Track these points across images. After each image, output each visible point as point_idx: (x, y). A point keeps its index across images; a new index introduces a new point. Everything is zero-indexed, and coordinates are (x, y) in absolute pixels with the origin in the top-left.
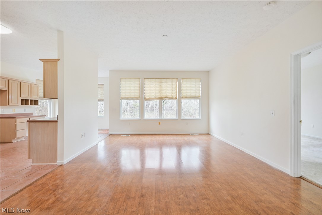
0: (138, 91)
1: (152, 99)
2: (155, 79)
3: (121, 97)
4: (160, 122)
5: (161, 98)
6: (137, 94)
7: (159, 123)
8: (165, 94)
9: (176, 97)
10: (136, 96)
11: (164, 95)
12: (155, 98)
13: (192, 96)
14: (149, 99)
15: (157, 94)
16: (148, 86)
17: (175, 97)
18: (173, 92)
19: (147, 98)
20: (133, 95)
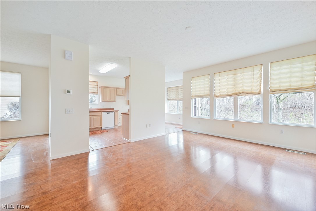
0: (208, 89)
1: (223, 96)
2: (227, 72)
3: (192, 96)
4: (233, 124)
5: (236, 95)
6: (207, 92)
7: (233, 126)
8: (241, 89)
9: (260, 91)
10: (205, 94)
11: (239, 90)
12: (228, 94)
13: (292, 87)
14: (220, 96)
15: (229, 90)
16: (219, 81)
17: (258, 91)
18: (255, 84)
19: (218, 95)
20: (202, 93)
